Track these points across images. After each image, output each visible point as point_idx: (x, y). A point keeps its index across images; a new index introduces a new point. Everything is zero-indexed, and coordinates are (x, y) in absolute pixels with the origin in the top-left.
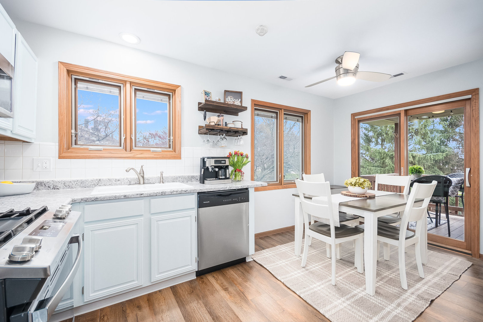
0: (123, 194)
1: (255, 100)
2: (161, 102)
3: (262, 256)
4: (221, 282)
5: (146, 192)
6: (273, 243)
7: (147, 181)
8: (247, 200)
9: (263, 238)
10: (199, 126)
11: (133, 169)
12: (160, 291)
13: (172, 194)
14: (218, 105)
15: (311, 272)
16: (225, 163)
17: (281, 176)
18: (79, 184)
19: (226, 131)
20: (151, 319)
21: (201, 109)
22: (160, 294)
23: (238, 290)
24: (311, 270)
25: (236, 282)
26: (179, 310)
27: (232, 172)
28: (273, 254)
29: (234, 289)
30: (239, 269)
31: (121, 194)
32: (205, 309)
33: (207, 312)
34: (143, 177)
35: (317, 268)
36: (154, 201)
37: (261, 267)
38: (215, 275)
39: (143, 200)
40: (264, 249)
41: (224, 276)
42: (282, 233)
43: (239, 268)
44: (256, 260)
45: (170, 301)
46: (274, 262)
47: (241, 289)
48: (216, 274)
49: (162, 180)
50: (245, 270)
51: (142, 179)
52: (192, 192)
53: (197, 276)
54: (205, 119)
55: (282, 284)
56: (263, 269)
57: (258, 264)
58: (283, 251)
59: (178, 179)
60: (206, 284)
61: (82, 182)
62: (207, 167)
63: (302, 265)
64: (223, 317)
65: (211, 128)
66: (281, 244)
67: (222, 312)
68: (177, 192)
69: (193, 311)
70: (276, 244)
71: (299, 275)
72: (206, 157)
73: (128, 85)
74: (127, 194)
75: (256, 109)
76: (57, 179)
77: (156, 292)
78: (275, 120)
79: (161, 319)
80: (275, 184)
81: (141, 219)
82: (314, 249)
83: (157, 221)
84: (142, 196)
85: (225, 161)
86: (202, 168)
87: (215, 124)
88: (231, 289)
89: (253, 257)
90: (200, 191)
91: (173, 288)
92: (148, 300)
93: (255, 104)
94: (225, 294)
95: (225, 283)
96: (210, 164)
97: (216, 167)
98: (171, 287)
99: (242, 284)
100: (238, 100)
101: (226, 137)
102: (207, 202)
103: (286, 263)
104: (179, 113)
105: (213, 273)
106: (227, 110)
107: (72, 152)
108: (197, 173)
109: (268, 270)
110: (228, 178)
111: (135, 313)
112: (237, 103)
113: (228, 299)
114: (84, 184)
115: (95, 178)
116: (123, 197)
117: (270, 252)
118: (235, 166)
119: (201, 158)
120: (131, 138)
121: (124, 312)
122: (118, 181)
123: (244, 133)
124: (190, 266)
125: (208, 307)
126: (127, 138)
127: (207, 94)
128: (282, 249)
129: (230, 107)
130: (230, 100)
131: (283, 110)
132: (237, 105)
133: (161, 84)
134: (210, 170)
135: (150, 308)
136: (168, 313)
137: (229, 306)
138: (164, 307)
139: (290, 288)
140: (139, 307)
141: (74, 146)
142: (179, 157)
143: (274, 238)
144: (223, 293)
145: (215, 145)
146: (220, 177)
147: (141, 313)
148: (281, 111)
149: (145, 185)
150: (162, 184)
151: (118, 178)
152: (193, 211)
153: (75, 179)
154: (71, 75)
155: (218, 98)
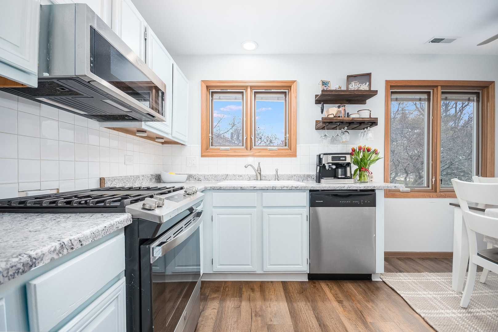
0: (240, 186)
1: (391, 81)
2: (277, 101)
3: (396, 279)
4: (336, 293)
5: (259, 186)
6: (418, 268)
7: (264, 178)
8: (373, 204)
9: (403, 259)
10: (316, 121)
11: (250, 165)
12: (272, 282)
13: (282, 189)
14: (337, 93)
15: (477, 317)
16: (345, 160)
17: (436, 180)
18: (214, 178)
19: (347, 123)
20: (261, 303)
21: (318, 102)
22: (271, 285)
23: (355, 307)
24: (477, 315)
25: (353, 298)
26: (286, 304)
27: (356, 171)
28: (414, 280)
29: (349, 304)
30: (360, 286)
31: (239, 186)
32: (312, 312)
33: (314, 316)
34: (260, 174)
35: (490, 314)
36: (266, 194)
37: (393, 292)
38: (329, 284)
39: (256, 193)
40: (401, 271)
41: (340, 288)
42: (436, 258)
43: (361, 284)
44: (386, 282)
45: (279, 294)
46: (414, 290)
47: (359, 307)
48: (331, 284)
49: (277, 177)
50: (369, 289)
51: (259, 175)
52: (303, 189)
53: (309, 279)
54: (322, 112)
55: (422, 320)
56: (395, 294)
57: (388, 287)
58: (433, 280)
59: (293, 177)
60: (317, 289)
61: (216, 176)
62: (324, 164)
63: (461, 305)
64: (331, 328)
65: (328, 121)
66: (431, 271)
67: (331, 322)
68: (287, 187)
69: (299, 310)
70: (422, 270)
71: (453, 315)
72: (322, 154)
73: (249, 90)
74: (243, 186)
75: (392, 93)
76: (201, 173)
77: (268, 282)
78: (426, 103)
79: (269, 306)
80: (425, 191)
81: (254, 210)
82: (490, 289)
83: (268, 214)
84: (255, 188)
85: (345, 157)
86: (318, 166)
87: (334, 117)
88: (346, 303)
89: (382, 277)
90: (312, 189)
91: (284, 283)
92: (260, 286)
93: (392, 87)
94: (338, 306)
95: (340, 295)
96: (327, 161)
97: (333, 164)
98: (282, 282)
99: (361, 302)
100: (366, 84)
101: (348, 131)
102: (319, 201)
103: (434, 296)
104: (295, 110)
105: (327, 281)
106: (350, 99)
107: (209, 152)
108: (313, 171)
109: (402, 298)
110: (350, 178)
111: (248, 293)
112: (364, 87)
113: (341, 312)
114: (216, 178)
115: (224, 173)
116: (239, 189)
117: (410, 278)
118: (359, 164)
119: (317, 156)
120: (251, 138)
121: (241, 289)
122: (240, 177)
123: (373, 123)
124: (300, 265)
125: (316, 312)
126: (248, 138)
127: (324, 83)
128: (431, 278)
129: (353, 93)
130: (354, 86)
131: (439, 88)
132: (364, 89)
133: (277, 83)
134: (327, 168)
135: (261, 293)
136: (276, 303)
137: (341, 319)
138: (273, 297)
139: (434, 326)
140: (253, 290)
141: (211, 147)
142: (294, 155)
143: (421, 262)
144: (335, 304)
145: (334, 140)
146: (339, 177)
147: (253, 294)
148: (435, 89)
149: (262, 181)
150: (277, 181)
151: (240, 174)
152: (305, 210)
153: (211, 173)
154: (209, 89)
155: (338, 86)
